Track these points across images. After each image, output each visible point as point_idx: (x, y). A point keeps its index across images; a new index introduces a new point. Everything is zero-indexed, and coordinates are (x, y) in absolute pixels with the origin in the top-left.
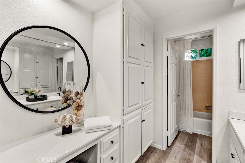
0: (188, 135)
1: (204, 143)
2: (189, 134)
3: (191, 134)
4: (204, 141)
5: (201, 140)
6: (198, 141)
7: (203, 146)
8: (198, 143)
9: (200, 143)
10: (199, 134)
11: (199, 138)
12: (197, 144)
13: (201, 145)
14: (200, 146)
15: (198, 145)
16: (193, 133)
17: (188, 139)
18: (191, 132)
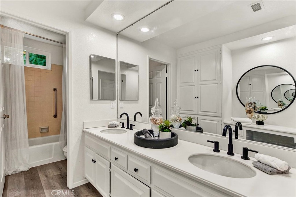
0: (23, 175)
1: (49, 172)
2: (24, 172)
3: (26, 171)
4: (47, 171)
5: (44, 171)
6: (40, 175)
7: (49, 176)
8: (42, 176)
9: (43, 175)
10: (38, 166)
11: (40, 170)
12: (40, 178)
13: (46, 176)
14: (46, 178)
15: (43, 178)
16: (29, 169)
17: (25, 179)
18: (26, 169)
